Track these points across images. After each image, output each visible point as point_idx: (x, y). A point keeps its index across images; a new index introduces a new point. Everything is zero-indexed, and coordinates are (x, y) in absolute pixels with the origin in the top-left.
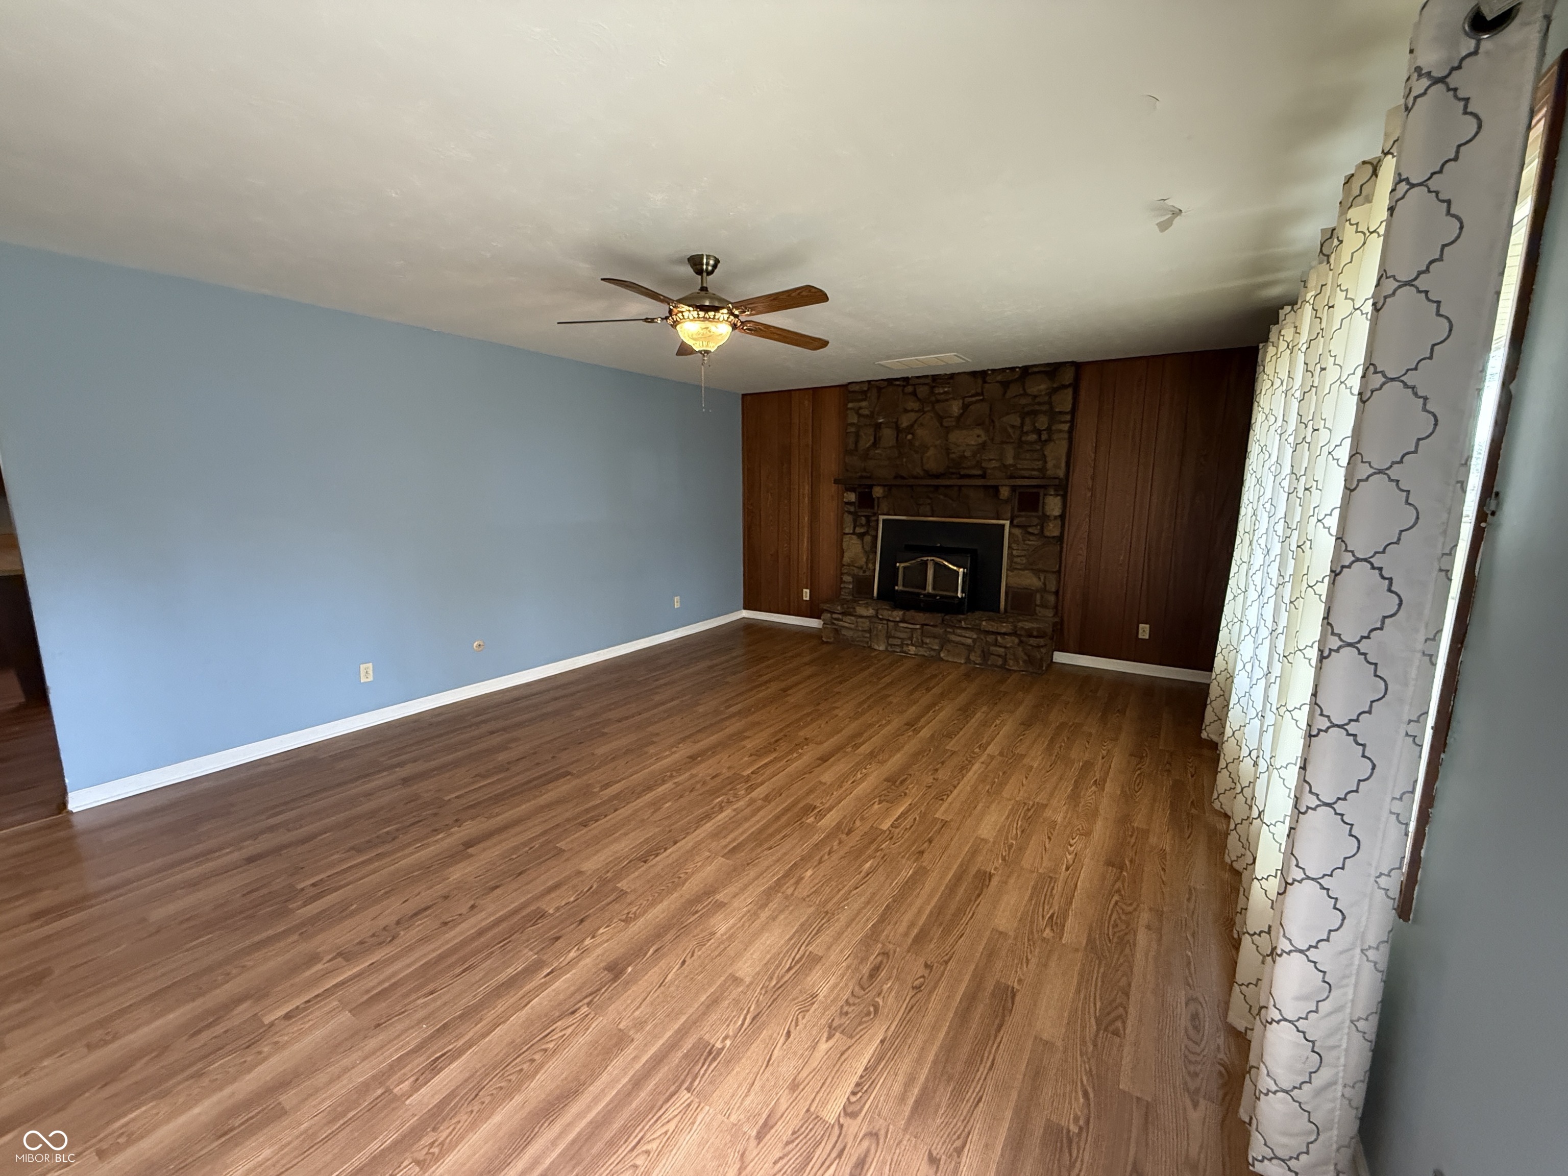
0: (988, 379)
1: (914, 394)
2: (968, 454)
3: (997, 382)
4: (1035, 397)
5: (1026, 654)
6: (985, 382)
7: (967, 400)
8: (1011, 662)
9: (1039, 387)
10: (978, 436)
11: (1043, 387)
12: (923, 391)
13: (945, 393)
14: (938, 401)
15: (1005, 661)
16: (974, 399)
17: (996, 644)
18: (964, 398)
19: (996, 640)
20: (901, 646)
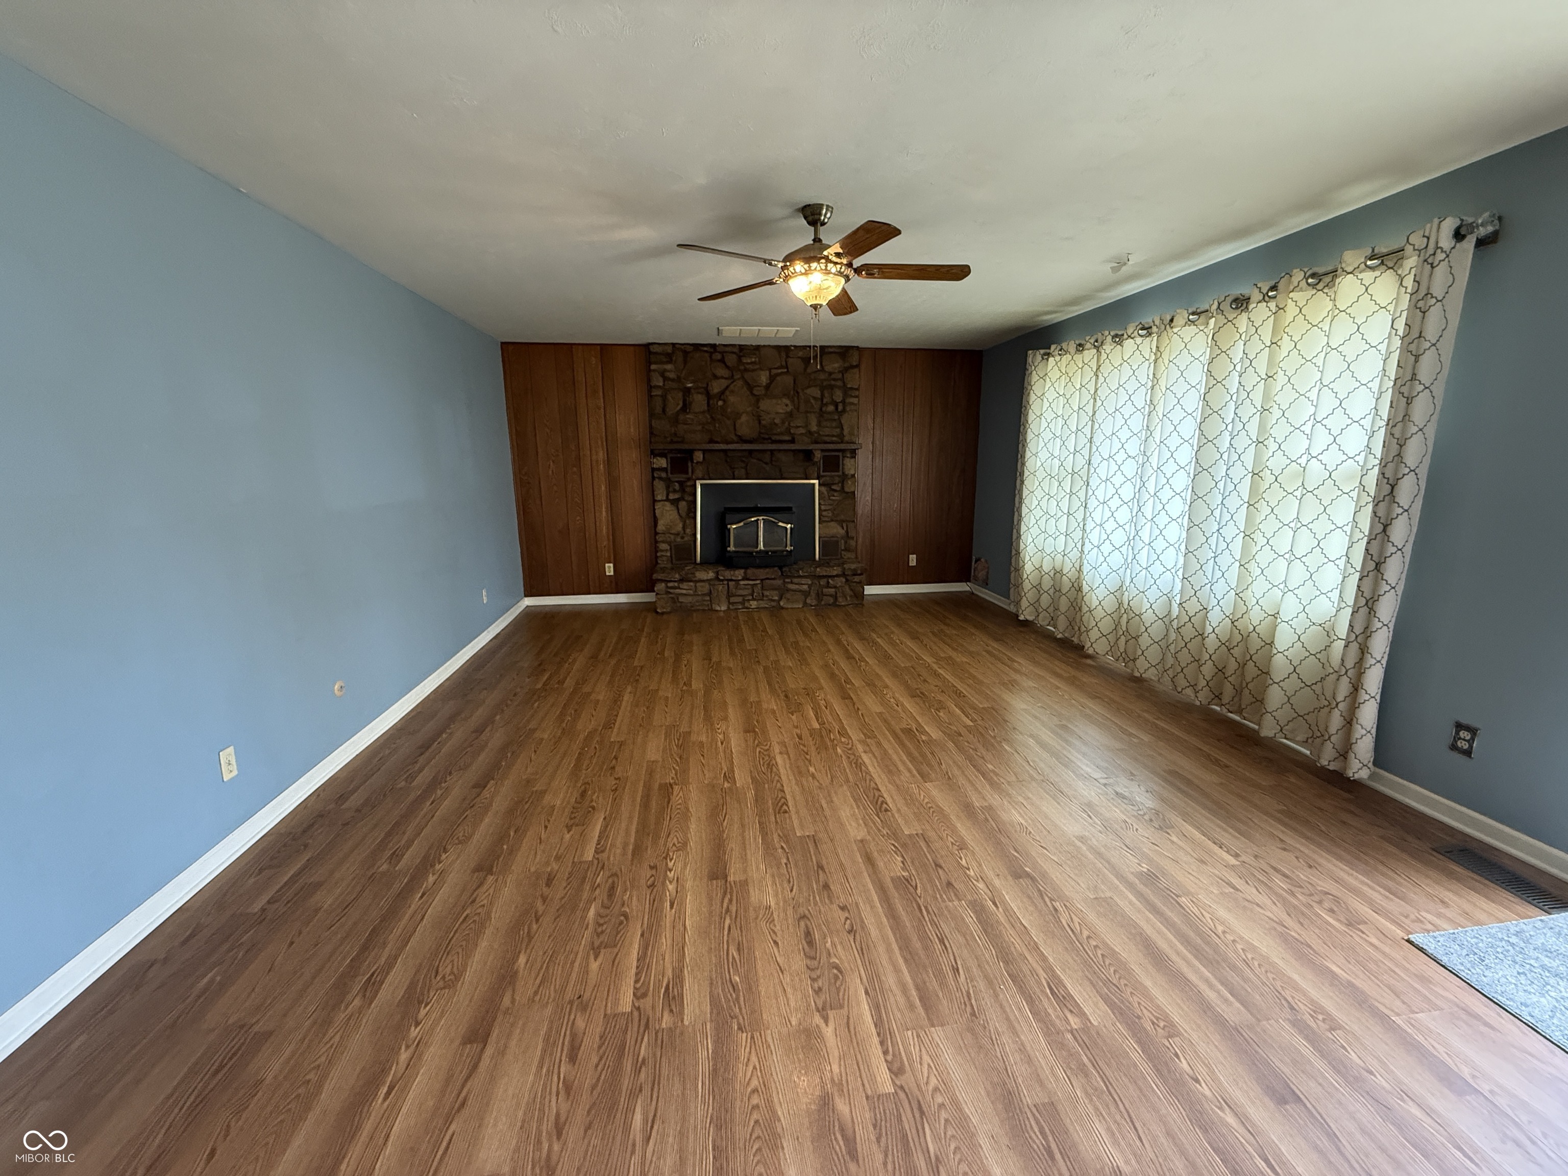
0: (791, 354)
1: (722, 361)
2: (777, 421)
3: (799, 357)
4: (830, 374)
5: (851, 590)
6: (788, 356)
7: (774, 372)
8: (840, 599)
9: (834, 365)
10: (787, 405)
11: (836, 365)
12: (731, 360)
13: (751, 363)
14: (746, 370)
15: (836, 599)
16: (780, 371)
17: (828, 585)
18: (770, 370)
19: (828, 582)
20: (743, 603)
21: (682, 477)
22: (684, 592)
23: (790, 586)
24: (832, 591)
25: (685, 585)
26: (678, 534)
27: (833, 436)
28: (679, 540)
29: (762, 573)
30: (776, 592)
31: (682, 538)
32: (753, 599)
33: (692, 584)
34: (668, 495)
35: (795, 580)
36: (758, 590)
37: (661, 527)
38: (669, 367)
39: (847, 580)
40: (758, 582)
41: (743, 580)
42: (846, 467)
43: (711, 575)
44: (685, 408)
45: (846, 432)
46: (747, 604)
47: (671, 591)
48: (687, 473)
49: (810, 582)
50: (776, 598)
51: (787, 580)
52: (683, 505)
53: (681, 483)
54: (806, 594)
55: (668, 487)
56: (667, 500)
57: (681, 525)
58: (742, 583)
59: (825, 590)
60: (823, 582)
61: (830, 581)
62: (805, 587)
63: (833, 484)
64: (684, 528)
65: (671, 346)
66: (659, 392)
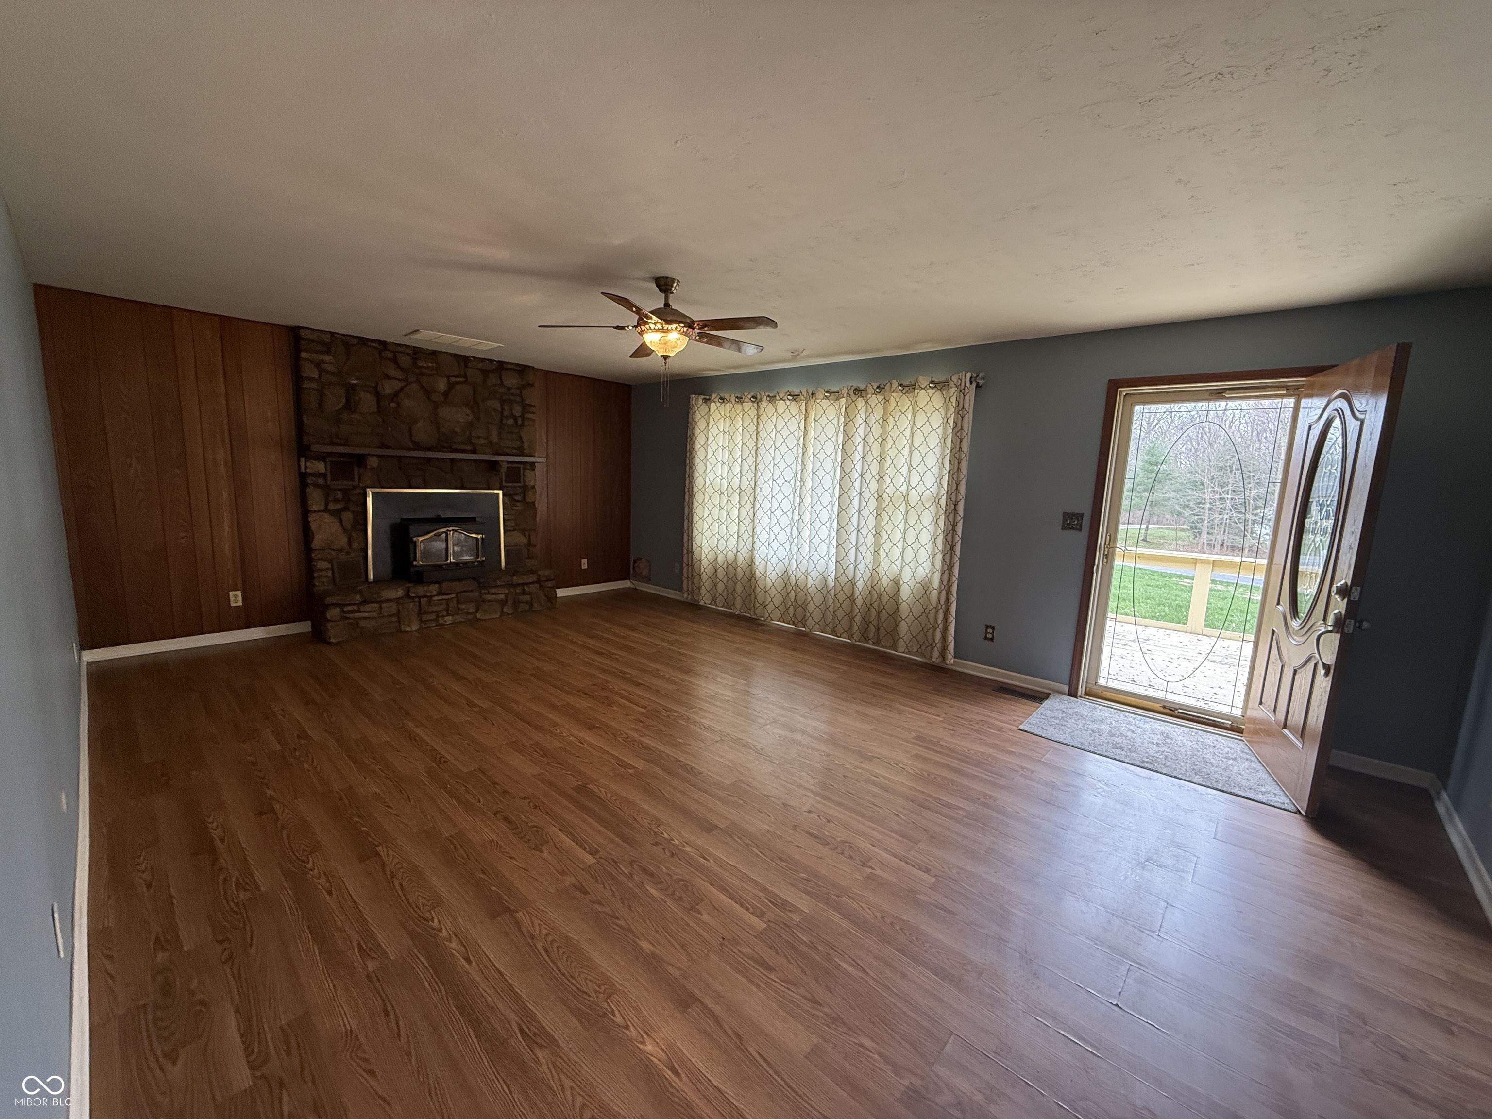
0: (470, 365)
1: (395, 360)
2: (458, 430)
3: (478, 369)
4: (509, 389)
6: (466, 366)
7: (453, 379)
8: (535, 605)
9: (511, 381)
10: (467, 415)
11: (515, 381)
12: (405, 361)
13: (428, 368)
14: (423, 374)
16: (458, 380)
17: (524, 593)
18: (448, 377)
20: (436, 620)
21: (346, 483)
22: (366, 615)
23: (489, 597)
24: (527, 598)
25: (368, 607)
26: (341, 550)
27: (513, 448)
28: (342, 556)
29: (458, 586)
30: (473, 604)
31: (348, 553)
32: (448, 615)
33: (376, 605)
34: (327, 505)
35: (493, 590)
36: (453, 604)
37: (317, 543)
38: (327, 358)
39: (541, 586)
40: (454, 596)
41: (437, 595)
42: (526, 479)
43: (400, 593)
44: (350, 406)
45: (526, 445)
46: (441, 621)
47: (348, 615)
48: (353, 479)
49: (507, 591)
50: (471, 611)
51: (483, 591)
52: (347, 516)
53: (345, 492)
54: (503, 603)
55: (327, 496)
56: (326, 510)
57: (345, 539)
58: (436, 598)
59: (521, 598)
60: (519, 590)
61: (525, 587)
62: (502, 597)
63: (516, 494)
64: (350, 544)
65: (329, 336)
66: (314, 385)
